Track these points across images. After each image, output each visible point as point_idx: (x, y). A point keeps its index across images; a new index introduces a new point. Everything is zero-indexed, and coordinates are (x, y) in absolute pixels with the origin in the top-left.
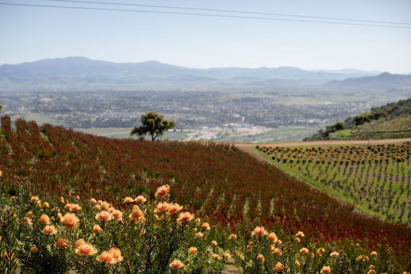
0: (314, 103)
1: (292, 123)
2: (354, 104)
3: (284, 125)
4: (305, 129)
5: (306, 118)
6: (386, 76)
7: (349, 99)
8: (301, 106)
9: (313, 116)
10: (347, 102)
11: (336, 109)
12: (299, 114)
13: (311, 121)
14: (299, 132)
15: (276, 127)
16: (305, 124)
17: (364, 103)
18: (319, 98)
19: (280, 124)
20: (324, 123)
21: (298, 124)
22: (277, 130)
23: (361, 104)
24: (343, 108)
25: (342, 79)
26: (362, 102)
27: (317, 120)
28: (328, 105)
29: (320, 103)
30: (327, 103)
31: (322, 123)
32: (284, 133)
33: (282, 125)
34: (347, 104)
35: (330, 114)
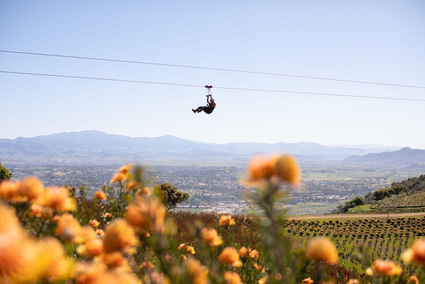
0: (333, 178)
1: (310, 200)
2: (374, 180)
3: (303, 201)
4: (324, 206)
5: (325, 194)
6: (406, 151)
7: (370, 174)
8: (320, 182)
9: (332, 192)
10: (367, 178)
11: (357, 185)
12: (318, 190)
13: (331, 197)
14: (319, 208)
15: (294, 204)
16: (324, 200)
17: (385, 179)
18: (339, 173)
19: (298, 201)
20: (344, 199)
21: (317, 200)
22: (295, 206)
23: (382, 180)
24: (363, 184)
25: (362, 155)
26: (382, 178)
27: (337, 197)
28: (348, 181)
29: (340, 179)
30: (347, 179)
31: (342, 200)
32: (303, 209)
33: (300, 201)
34: (367, 180)
35: (349, 190)
